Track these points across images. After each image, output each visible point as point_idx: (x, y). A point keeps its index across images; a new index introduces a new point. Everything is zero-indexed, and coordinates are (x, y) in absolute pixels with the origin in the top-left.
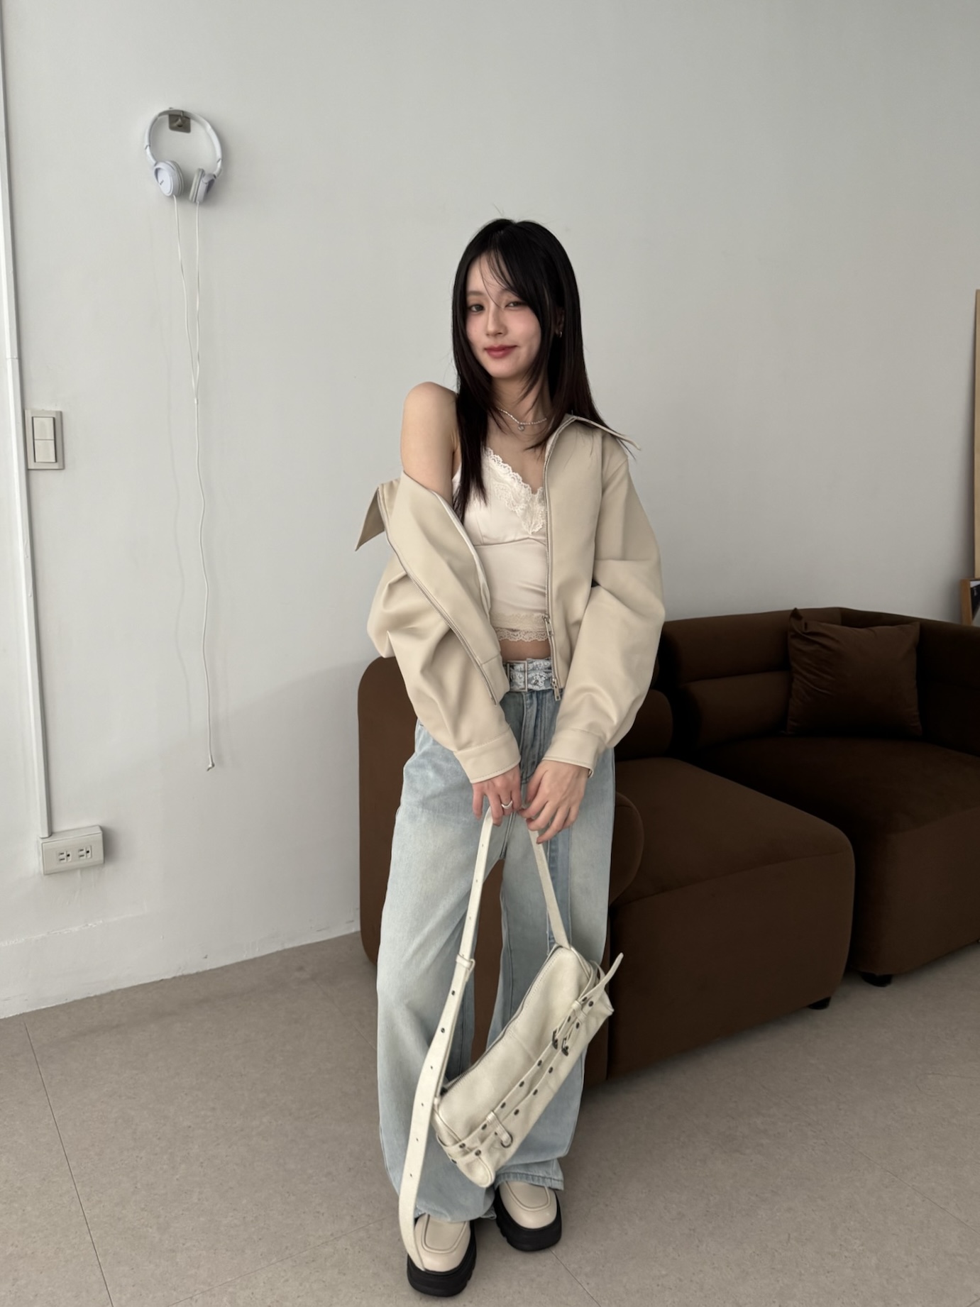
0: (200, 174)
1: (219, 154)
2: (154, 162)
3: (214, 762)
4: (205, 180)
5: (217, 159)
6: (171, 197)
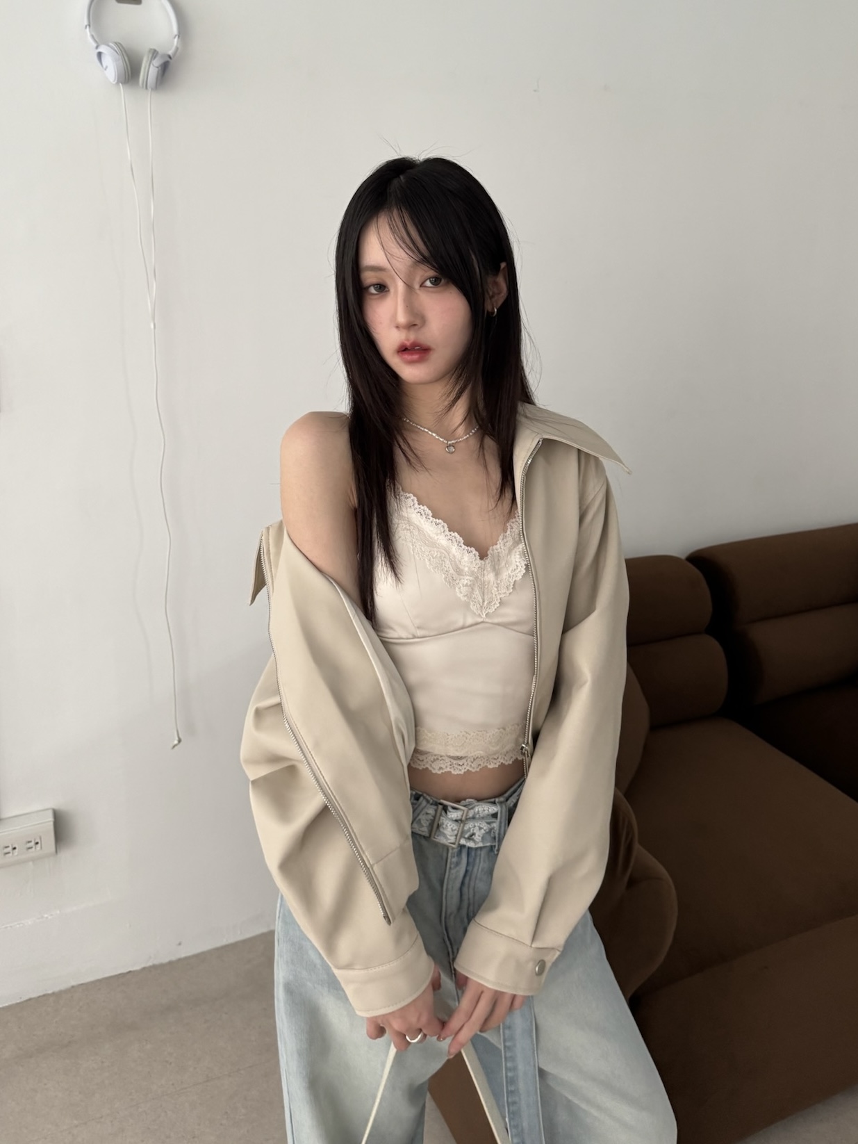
0: (150, 56)
1: (174, 31)
2: (95, 45)
4: (157, 62)
5: (173, 36)
6: (117, 84)
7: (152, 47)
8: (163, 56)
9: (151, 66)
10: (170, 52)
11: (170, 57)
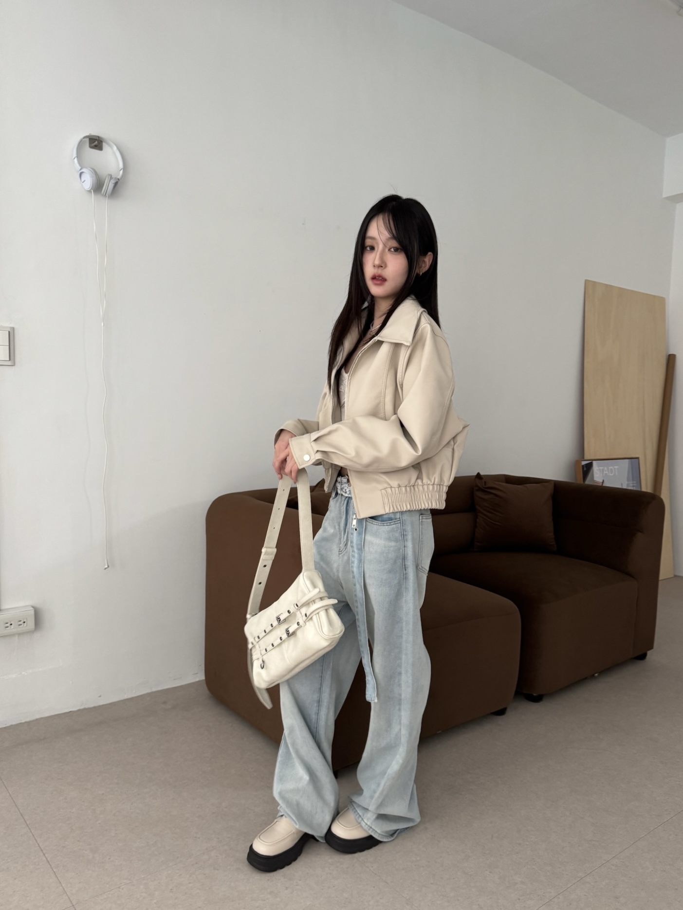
0: (110, 177)
1: (121, 165)
2: (80, 168)
3: (109, 564)
4: (113, 181)
5: (120, 169)
6: (90, 191)
7: (110, 173)
8: (116, 178)
9: (110, 183)
10: (119, 177)
11: (118, 179)
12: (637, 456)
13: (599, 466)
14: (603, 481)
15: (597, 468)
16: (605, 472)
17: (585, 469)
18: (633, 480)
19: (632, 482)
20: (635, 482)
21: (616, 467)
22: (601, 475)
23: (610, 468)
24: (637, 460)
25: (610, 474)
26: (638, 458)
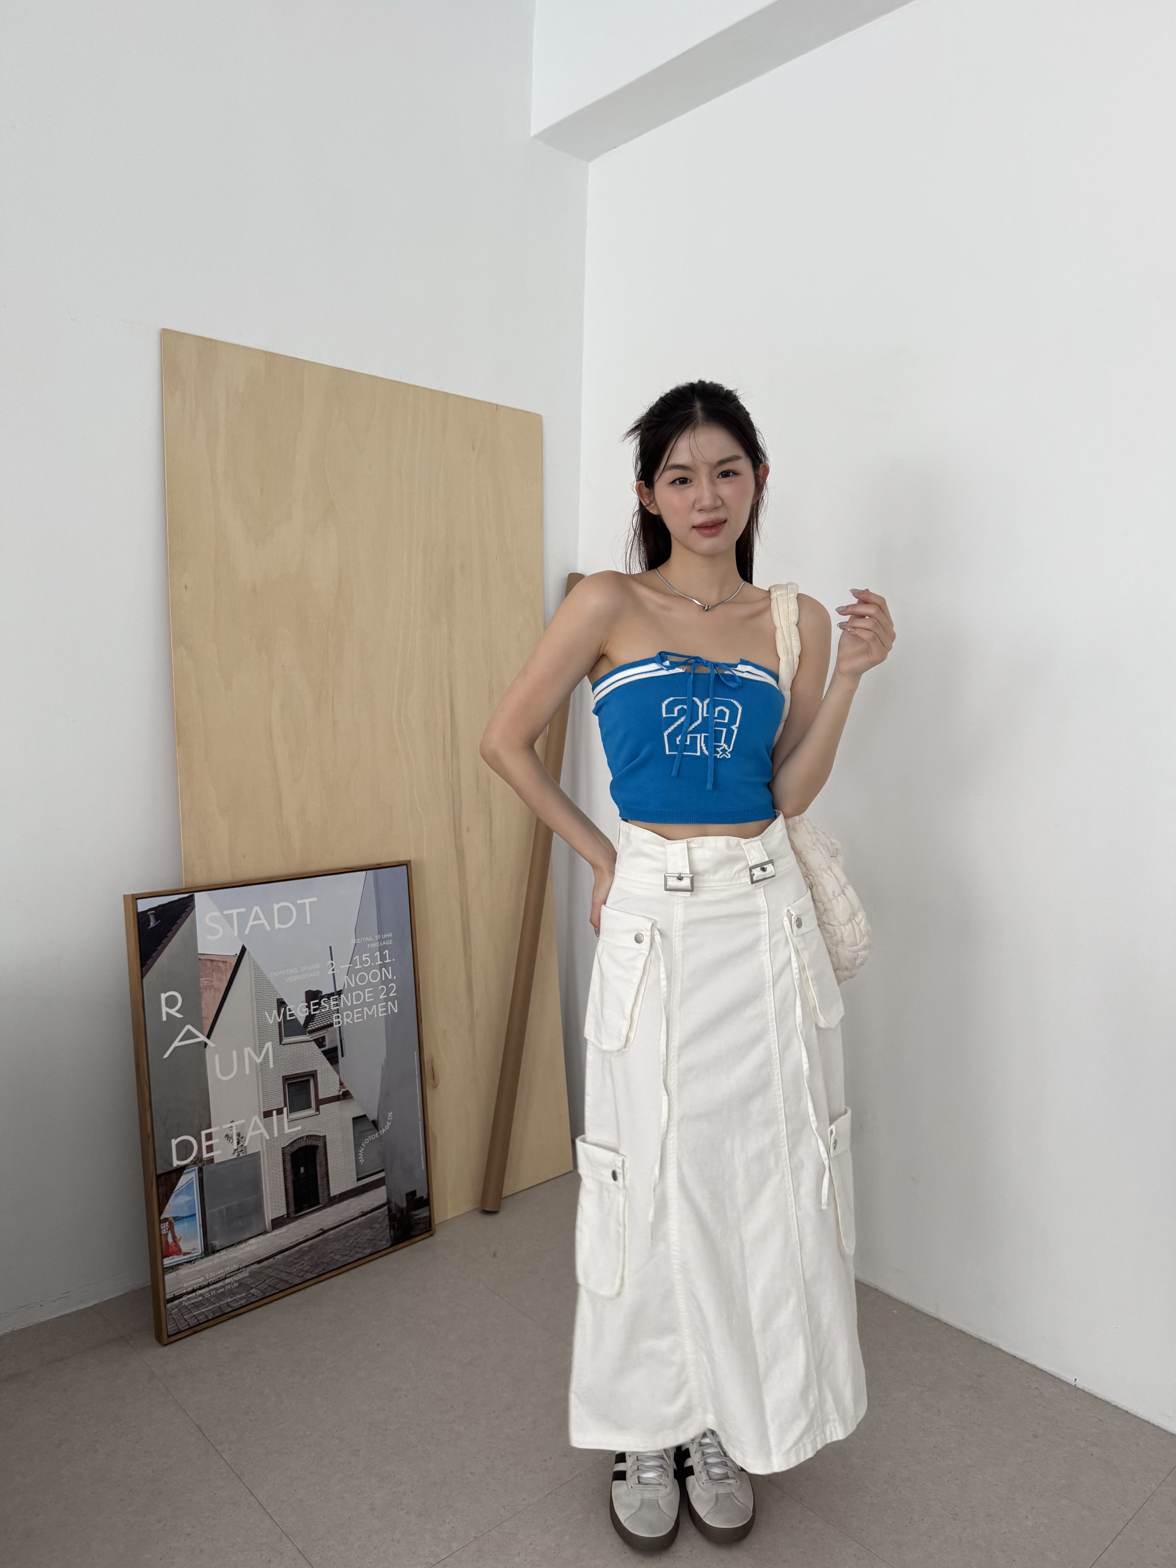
12: (402, 858)
13: (221, 909)
14: (244, 950)
15: (218, 914)
16: (251, 923)
17: (152, 924)
18: (380, 932)
19: (377, 937)
20: (390, 935)
21: (307, 901)
22: (236, 933)
23: (276, 907)
24: (405, 867)
25: (277, 926)
26: (407, 864)
